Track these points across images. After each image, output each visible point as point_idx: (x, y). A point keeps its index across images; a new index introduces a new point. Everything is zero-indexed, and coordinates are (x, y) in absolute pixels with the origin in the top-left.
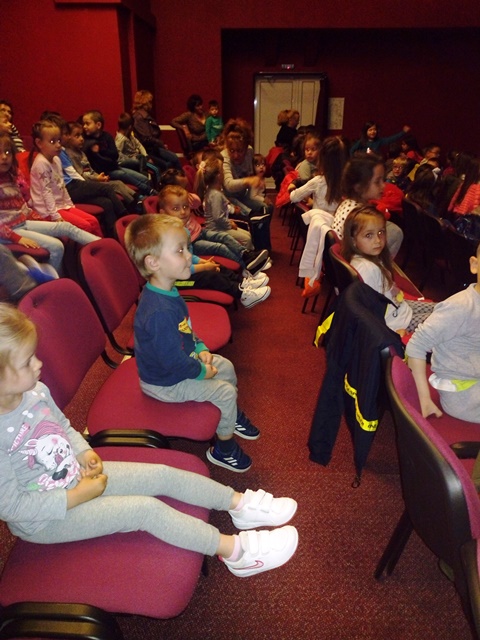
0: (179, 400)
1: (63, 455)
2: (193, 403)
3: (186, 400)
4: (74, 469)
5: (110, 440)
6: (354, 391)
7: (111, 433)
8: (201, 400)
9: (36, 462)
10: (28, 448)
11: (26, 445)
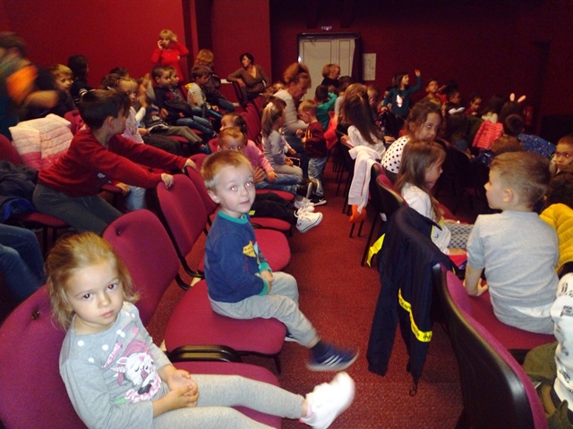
0: (247, 317)
1: (148, 371)
2: (260, 320)
3: (253, 317)
4: (157, 384)
5: (186, 356)
6: (408, 304)
7: (187, 349)
8: (267, 317)
9: (125, 378)
10: (119, 365)
11: (118, 362)
